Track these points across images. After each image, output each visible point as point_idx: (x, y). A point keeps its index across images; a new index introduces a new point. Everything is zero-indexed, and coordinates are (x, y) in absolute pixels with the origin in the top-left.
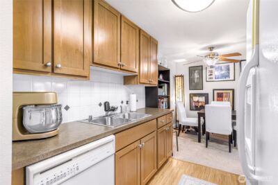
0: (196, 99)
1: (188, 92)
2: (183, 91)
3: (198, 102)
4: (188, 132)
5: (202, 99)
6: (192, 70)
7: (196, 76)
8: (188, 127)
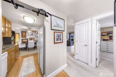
0: (24, 40)
1: (21, 38)
2: (19, 38)
3: (25, 41)
4: (22, 50)
5: (26, 40)
6: (22, 32)
7: (24, 34)
8: (22, 48)
